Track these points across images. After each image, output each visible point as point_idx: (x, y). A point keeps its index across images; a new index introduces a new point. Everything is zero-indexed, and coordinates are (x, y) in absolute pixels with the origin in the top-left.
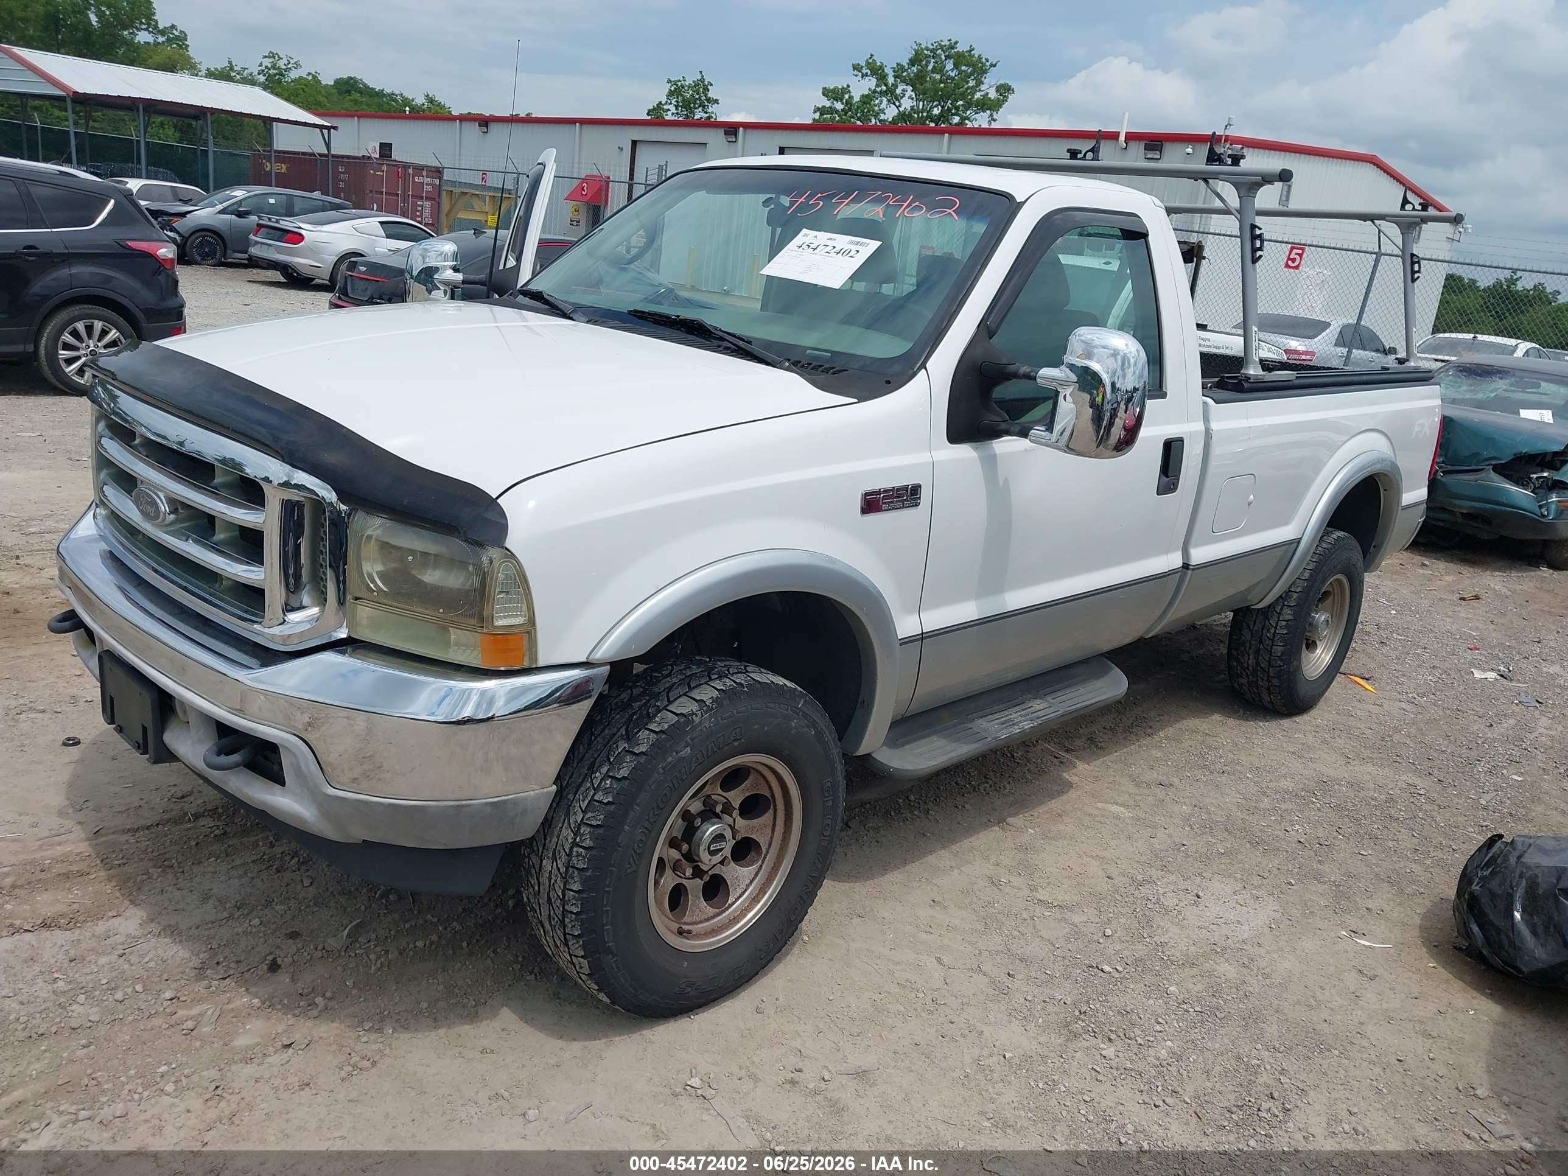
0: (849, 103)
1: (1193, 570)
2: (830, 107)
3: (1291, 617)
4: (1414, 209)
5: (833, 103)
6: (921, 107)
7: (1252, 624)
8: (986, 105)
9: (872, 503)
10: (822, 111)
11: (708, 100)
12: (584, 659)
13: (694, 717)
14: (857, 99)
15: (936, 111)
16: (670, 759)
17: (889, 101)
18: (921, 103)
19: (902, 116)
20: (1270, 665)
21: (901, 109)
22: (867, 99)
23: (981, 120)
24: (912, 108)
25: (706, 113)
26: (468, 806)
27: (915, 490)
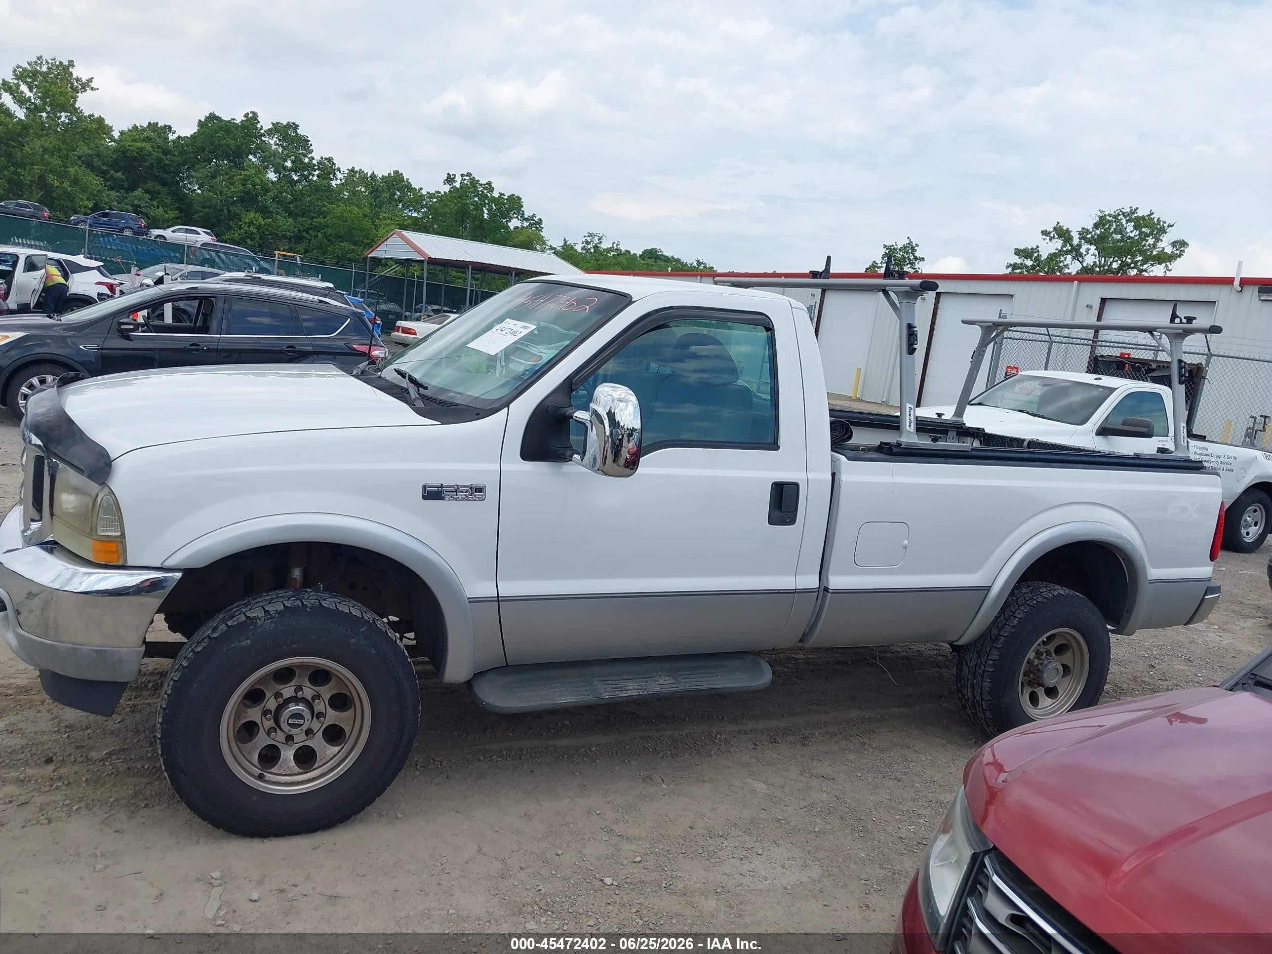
0: (1038, 259)
1: (832, 593)
2: (1021, 264)
3: (997, 658)
4: (1181, 322)
5: (1023, 260)
6: (1103, 262)
7: (969, 660)
8: (1163, 258)
9: (432, 494)
10: (1014, 266)
11: (916, 258)
12: (159, 565)
13: (258, 620)
14: (1044, 257)
15: (1115, 265)
16: (233, 645)
17: (1074, 258)
18: (1103, 259)
19: (1085, 270)
20: (982, 699)
21: (1085, 264)
22: (1053, 257)
23: (1158, 270)
24: (1095, 262)
25: (914, 269)
26: (80, 649)
27: (480, 489)
